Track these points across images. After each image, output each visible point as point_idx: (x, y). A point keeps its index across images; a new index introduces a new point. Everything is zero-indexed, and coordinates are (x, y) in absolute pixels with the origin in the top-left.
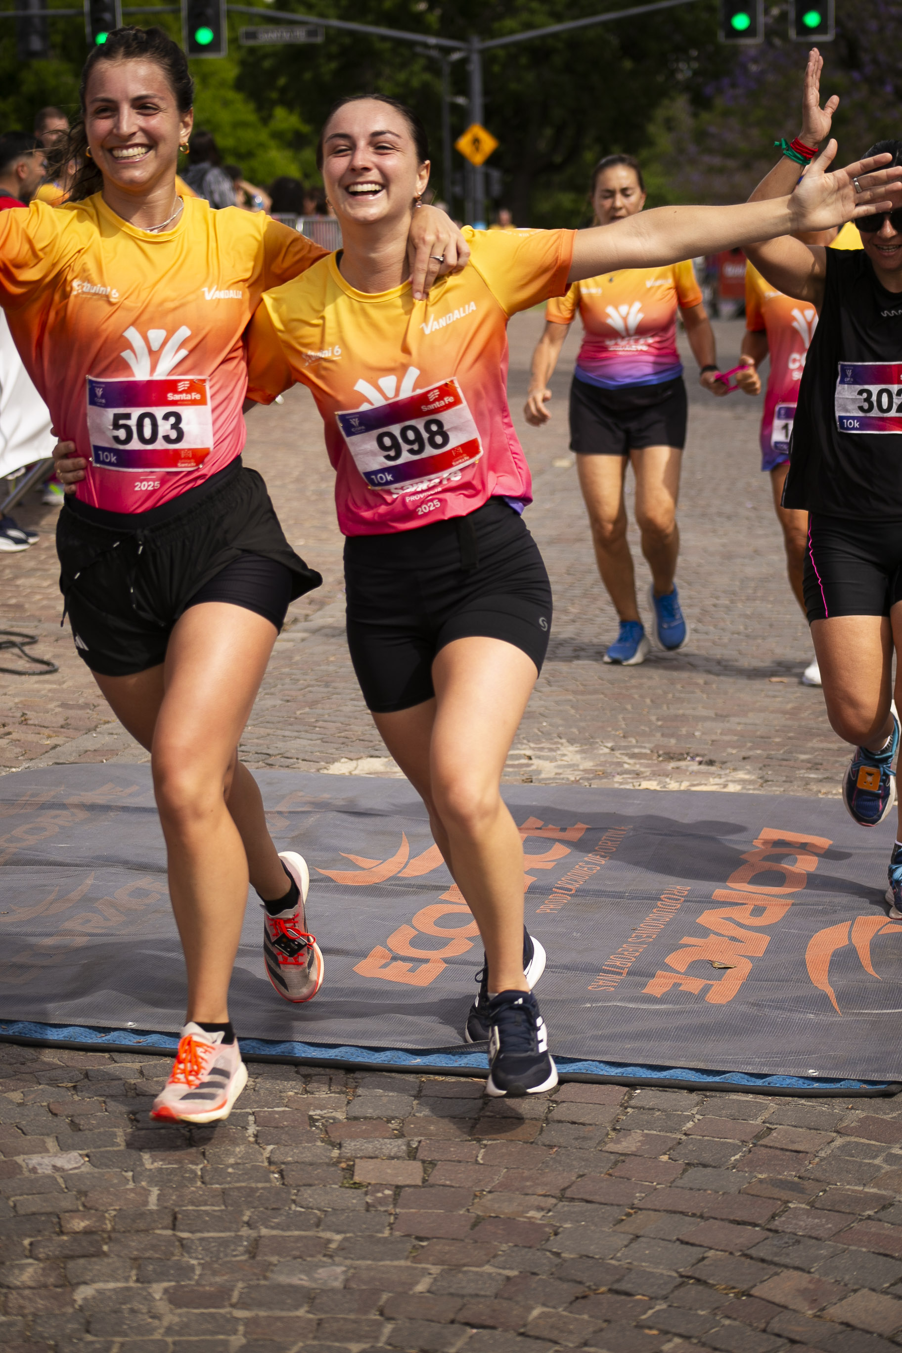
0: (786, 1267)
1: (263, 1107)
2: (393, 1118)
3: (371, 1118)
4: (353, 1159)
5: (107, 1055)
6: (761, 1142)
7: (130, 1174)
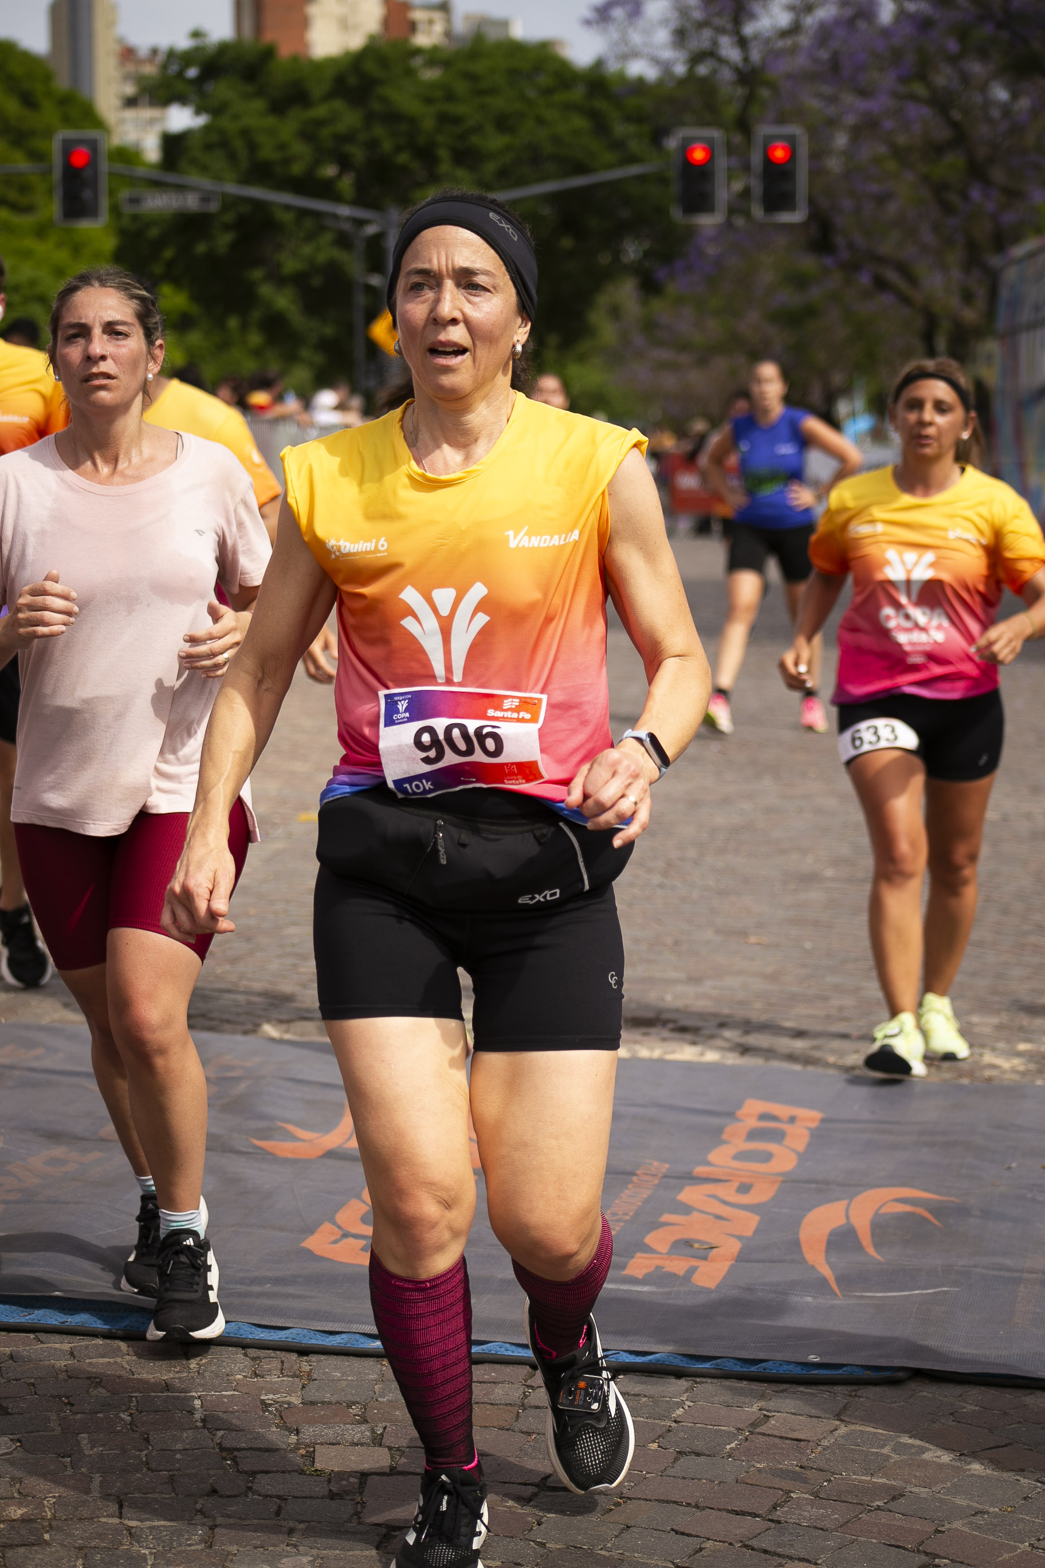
0: (791, 1558)
1: (210, 1390)
2: (354, 1403)
3: (330, 1403)
4: (314, 1444)
5: (32, 1336)
6: (758, 1430)
7: (69, 1459)
